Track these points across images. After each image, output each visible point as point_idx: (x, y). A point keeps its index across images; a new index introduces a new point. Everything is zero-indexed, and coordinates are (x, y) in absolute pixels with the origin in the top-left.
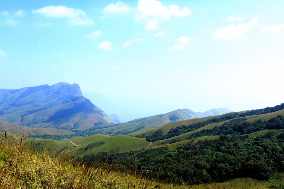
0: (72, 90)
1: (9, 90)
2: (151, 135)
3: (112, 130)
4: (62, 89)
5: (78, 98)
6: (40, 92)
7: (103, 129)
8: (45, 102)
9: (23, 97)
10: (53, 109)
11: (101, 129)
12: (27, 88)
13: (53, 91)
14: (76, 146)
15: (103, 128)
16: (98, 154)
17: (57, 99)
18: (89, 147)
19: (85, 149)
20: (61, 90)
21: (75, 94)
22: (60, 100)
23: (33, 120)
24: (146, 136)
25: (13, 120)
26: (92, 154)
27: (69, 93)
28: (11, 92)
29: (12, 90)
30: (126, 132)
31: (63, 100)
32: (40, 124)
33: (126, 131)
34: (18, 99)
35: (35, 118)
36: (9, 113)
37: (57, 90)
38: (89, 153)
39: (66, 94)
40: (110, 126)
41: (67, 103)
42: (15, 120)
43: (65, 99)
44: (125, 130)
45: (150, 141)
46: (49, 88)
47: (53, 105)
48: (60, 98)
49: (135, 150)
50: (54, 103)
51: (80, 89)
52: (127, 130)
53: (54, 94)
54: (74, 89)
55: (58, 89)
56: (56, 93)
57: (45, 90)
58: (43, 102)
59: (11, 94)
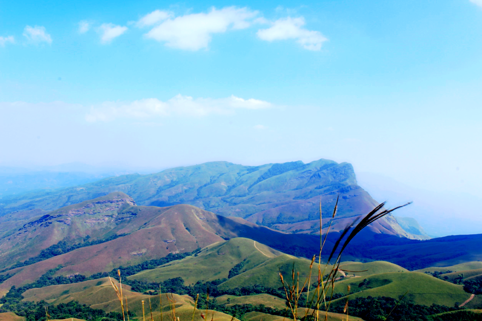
0: (341, 174)
1: (245, 167)
2: (474, 281)
3: (405, 250)
4: (324, 171)
5: (349, 188)
6: (291, 172)
7: (389, 246)
8: (297, 189)
9: (264, 178)
10: (309, 202)
11: (386, 247)
12: (270, 164)
13: (310, 173)
14: (345, 276)
15: (387, 244)
16: (379, 298)
17: (316, 186)
18: (365, 283)
19: (358, 284)
20: (322, 171)
21: (345, 179)
22: (320, 188)
23: (277, 218)
24: (464, 280)
25: (249, 214)
26: (369, 297)
27: (334, 178)
28: (248, 170)
29: (250, 167)
30: (430, 259)
31: (326, 188)
32: (288, 224)
33: (429, 257)
34: (258, 182)
35: (281, 214)
36: (244, 202)
37: (316, 170)
38: (365, 293)
39: (330, 179)
40: (401, 244)
41: (332, 195)
42: (251, 214)
43: (328, 187)
44: (427, 255)
45: (471, 293)
46: (304, 168)
47: (309, 196)
48: (321, 185)
49: (440, 305)
50: (311, 192)
51: (353, 172)
52: (430, 255)
53: (311, 178)
54: (343, 172)
55: (318, 171)
56: (314, 175)
57: (298, 170)
58: (294, 190)
59: (248, 173)
